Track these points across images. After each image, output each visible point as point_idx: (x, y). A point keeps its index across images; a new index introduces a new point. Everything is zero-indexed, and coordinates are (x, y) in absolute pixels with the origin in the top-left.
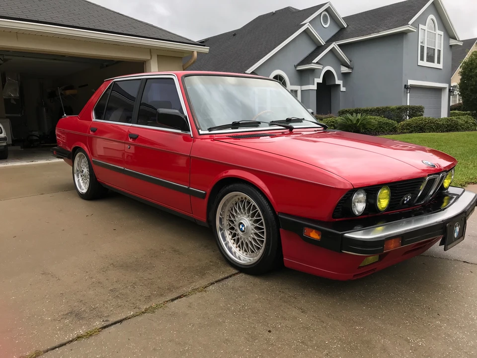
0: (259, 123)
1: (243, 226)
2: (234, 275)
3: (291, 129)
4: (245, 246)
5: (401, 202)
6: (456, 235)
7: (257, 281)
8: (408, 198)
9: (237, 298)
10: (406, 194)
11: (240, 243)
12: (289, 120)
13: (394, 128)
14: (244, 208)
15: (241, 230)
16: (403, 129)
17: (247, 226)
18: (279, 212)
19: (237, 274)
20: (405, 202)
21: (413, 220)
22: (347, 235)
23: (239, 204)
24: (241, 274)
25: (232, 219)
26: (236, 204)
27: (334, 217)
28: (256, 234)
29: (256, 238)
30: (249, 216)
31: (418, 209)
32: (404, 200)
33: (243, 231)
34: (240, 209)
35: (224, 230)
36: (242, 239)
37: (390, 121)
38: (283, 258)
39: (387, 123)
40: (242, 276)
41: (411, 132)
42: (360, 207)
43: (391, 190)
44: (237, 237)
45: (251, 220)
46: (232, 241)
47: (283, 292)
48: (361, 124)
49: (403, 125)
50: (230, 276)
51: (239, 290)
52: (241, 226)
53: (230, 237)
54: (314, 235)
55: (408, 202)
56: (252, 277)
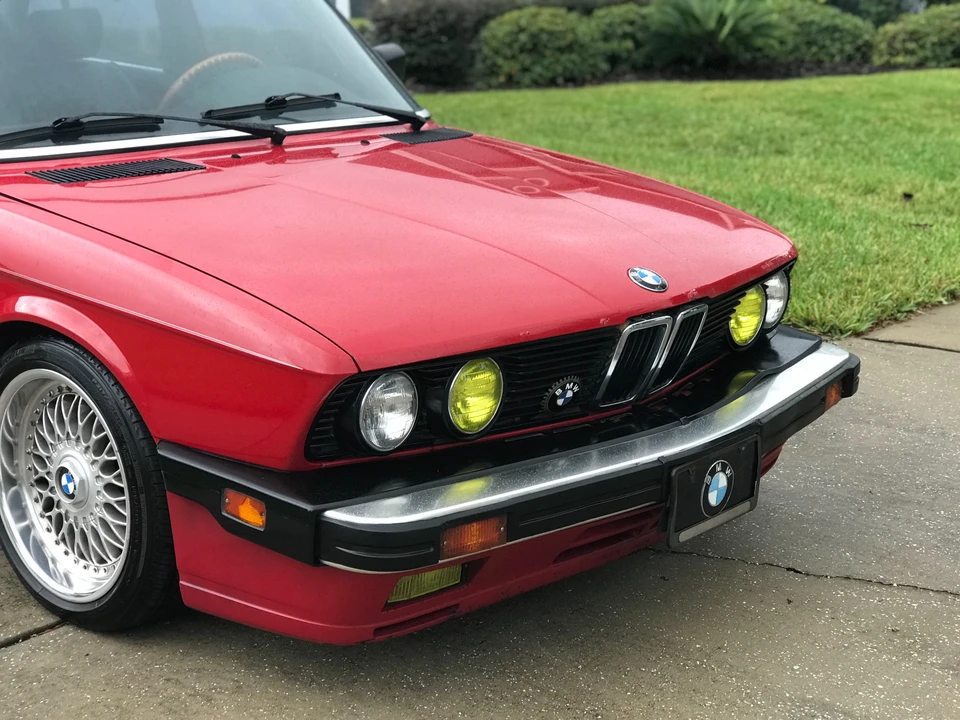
0: (160, 120)
1: (70, 479)
2: (39, 631)
3: (278, 138)
4: (78, 539)
5: (545, 402)
6: (713, 499)
7: (107, 649)
8: (566, 392)
9: (22, 705)
10: (559, 376)
11: (64, 530)
12: (277, 106)
13: (858, 49)
14: (74, 420)
15: (64, 490)
16: (893, 52)
17: (82, 482)
18: (161, 440)
19: (52, 627)
20: (560, 402)
21: (594, 453)
22: (333, 515)
23: (60, 407)
24: (62, 630)
25: (42, 452)
26: (53, 404)
27: (309, 454)
28: (108, 506)
29: (109, 518)
30: (87, 448)
31: (617, 420)
32: (555, 397)
33: (71, 496)
34: (61, 421)
35: (20, 486)
36: (72, 520)
37: (849, 21)
38: (178, 581)
39: (835, 29)
40: (68, 633)
41: (921, 65)
42: (394, 424)
43: (503, 369)
44: (56, 510)
45: (94, 462)
46: (45, 523)
47: (178, 682)
48: (734, 31)
49: (894, 37)
50: (26, 637)
51: (39, 681)
52: (64, 478)
53: (39, 507)
54: (251, 515)
55: (569, 403)
56: (95, 636)
